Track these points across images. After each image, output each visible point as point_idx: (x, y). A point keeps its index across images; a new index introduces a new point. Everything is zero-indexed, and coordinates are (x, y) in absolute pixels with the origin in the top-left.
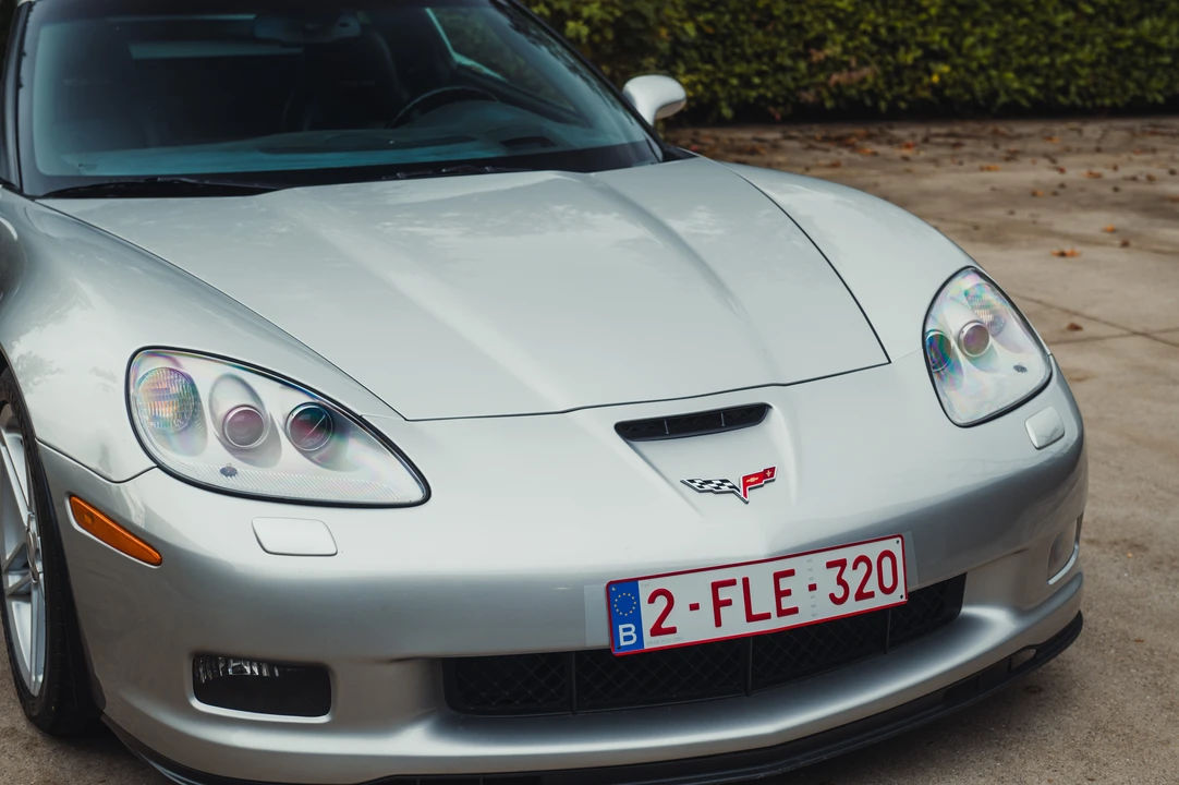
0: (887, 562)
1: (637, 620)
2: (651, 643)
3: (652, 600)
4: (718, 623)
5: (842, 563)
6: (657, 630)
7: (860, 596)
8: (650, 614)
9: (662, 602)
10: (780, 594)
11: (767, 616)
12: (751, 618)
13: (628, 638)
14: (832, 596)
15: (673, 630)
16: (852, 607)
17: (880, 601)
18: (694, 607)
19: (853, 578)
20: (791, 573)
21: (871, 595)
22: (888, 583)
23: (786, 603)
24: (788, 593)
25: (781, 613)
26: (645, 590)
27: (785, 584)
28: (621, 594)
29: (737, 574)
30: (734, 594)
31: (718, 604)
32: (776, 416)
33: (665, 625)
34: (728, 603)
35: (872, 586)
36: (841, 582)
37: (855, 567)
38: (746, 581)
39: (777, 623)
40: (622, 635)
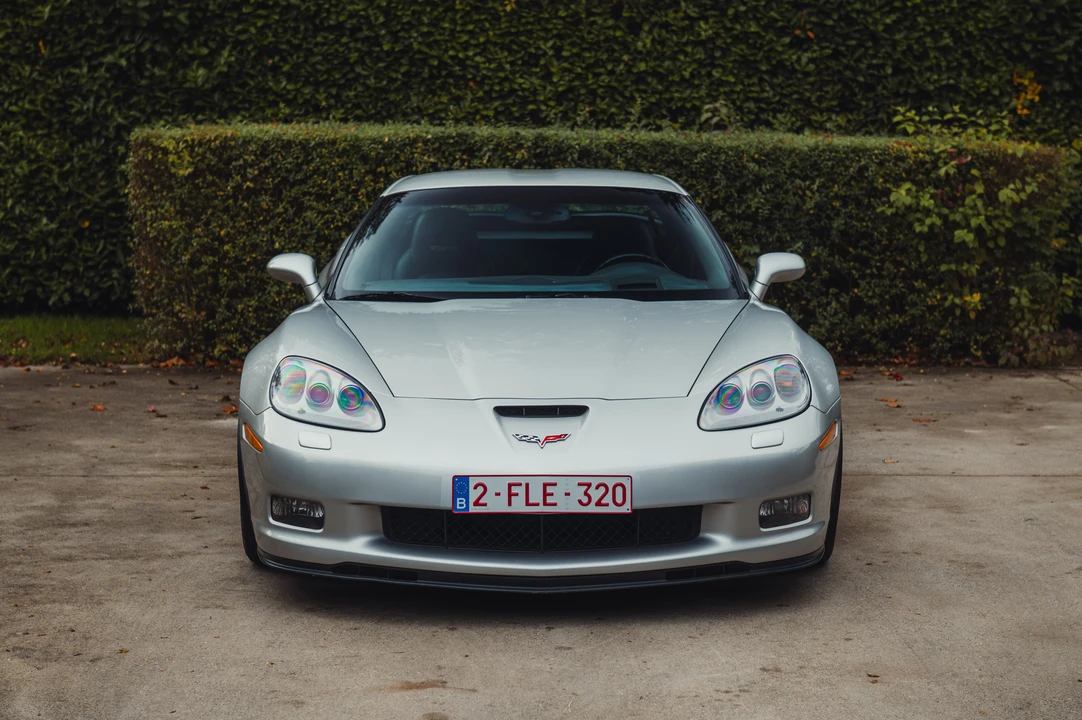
0: (619, 490)
1: (467, 497)
2: (473, 509)
3: (475, 488)
4: (510, 504)
5: (589, 485)
6: (476, 503)
7: (599, 504)
8: (474, 495)
9: (480, 490)
10: (545, 494)
11: (538, 505)
12: (528, 504)
13: (461, 505)
14: (580, 502)
15: (485, 505)
16: (592, 509)
17: (612, 509)
18: (498, 494)
19: (596, 494)
20: (555, 484)
21: (607, 505)
22: (619, 500)
23: (549, 500)
24: (552, 494)
25: (545, 504)
26: (472, 482)
27: (549, 489)
28: (460, 483)
29: (523, 481)
30: (521, 490)
31: (510, 495)
32: (590, 414)
33: (481, 501)
34: (517, 495)
35: (608, 499)
36: (586, 493)
37: (597, 488)
38: (527, 485)
39: (542, 509)
40: (458, 503)
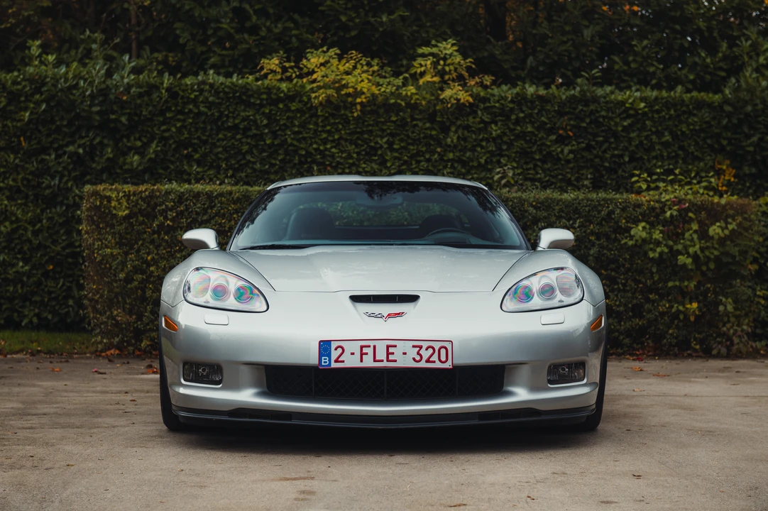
0: (443, 351)
1: (329, 355)
2: (334, 365)
3: (336, 349)
4: (361, 361)
5: (421, 347)
6: (336, 361)
7: (428, 361)
8: (334, 355)
9: (340, 350)
10: (388, 354)
11: (382, 361)
12: (375, 361)
13: (325, 362)
14: (414, 359)
15: (343, 362)
16: (423, 364)
17: (438, 365)
18: (353, 354)
19: (426, 354)
20: (395, 346)
21: (434, 362)
22: (443, 359)
23: (391, 357)
24: (393, 353)
25: (388, 360)
26: (334, 345)
27: (391, 350)
28: (325, 346)
29: (372, 344)
30: (370, 351)
31: (362, 354)
32: (420, 301)
33: (340, 359)
34: (367, 354)
35: (435, 358)
36: (418, 353)
37: (427, 349)
38: (375, 347)
39: (385, 364)
40: (323, 361)
